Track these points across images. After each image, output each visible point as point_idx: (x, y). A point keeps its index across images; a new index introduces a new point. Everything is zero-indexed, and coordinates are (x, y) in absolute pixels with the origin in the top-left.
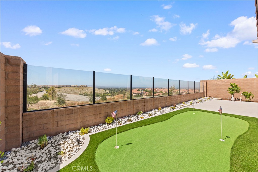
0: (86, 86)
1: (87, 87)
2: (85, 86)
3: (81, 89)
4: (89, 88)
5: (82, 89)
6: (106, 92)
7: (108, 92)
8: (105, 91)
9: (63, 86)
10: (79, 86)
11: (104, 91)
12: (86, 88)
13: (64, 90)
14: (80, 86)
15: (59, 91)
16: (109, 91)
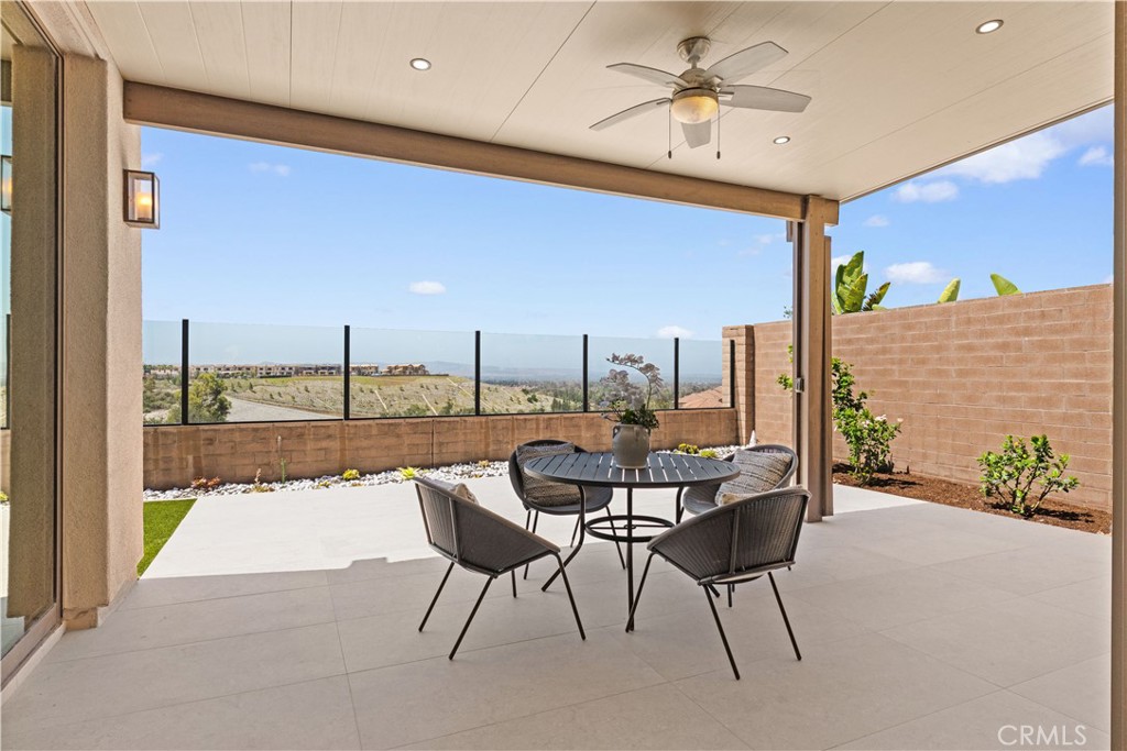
0: (418, 371)
1: (426, 374)
2: (416, 370)
3: (393, 383)
4: (439, 381)
5: (397, 388)
6: (538, 406)
7: (548, 409)
8: (529, 400)
9: (299, 371)
10: (384, 370)
11: (523, 398)
12: (424, 380)
13: (302, 389)
14: (390, 369)
15: (276, 397)
16: (551, 399)
